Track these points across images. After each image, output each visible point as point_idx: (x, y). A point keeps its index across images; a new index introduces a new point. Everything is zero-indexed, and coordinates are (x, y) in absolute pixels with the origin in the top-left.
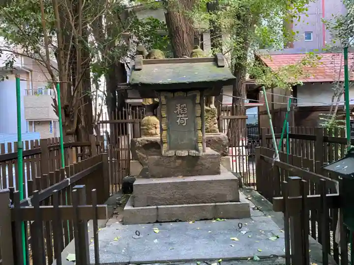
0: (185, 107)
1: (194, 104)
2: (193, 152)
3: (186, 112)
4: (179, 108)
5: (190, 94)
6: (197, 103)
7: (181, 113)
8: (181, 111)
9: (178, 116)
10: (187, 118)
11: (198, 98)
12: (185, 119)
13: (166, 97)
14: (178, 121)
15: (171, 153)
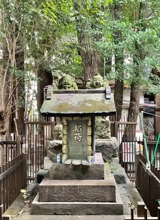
0: (80, 128)
1: (87, 126)
2: (85, 163)
3: (81, 131)
4: (76, 128)
5: (84, 119)
6: (89, 126)
7: (78, 132)
9: (75, 134)
10: (82, 136)
11: (90, 122)
13: (67, 120)
14: (75, 138)
15: (69, 162)
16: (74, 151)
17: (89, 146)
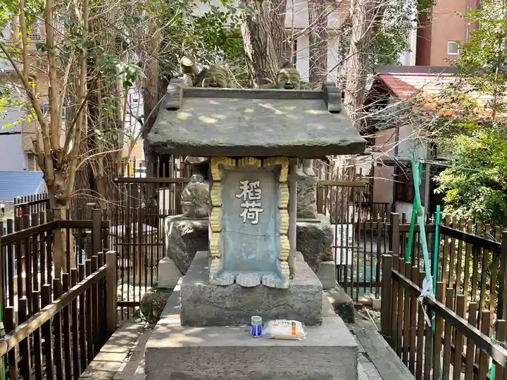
0: (257, 188)
1: (277, 181)
2: (270, 280)
3: (259, 197)
4: (245, 188)
5: (270, 164)
6: (283, 182)
7: (250, 198)
8: (250, 194)
9: (243, 205)
10: (261, 210)
11: (284, 171)
12: (257, 210)
13: (221, 167)
14: (244, 214)
15: (227, 278)
16: (241, 250)
17: (282, 237)
